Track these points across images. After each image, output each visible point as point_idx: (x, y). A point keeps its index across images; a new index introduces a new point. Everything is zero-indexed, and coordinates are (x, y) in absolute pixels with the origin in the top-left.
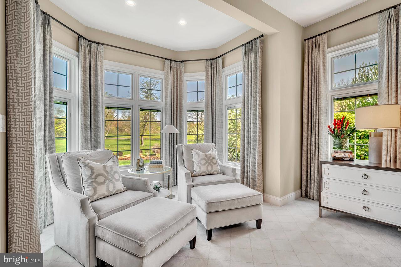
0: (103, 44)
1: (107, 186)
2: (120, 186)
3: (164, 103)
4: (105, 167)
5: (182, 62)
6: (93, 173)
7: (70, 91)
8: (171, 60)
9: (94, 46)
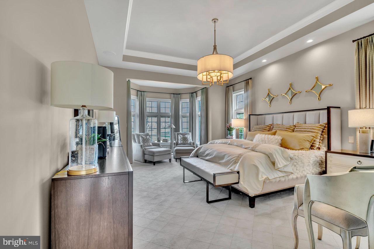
0: (146, 92)
1: (147, 143)
2: (151, 144)
3: (171, 114)
4: (147, 138)
5: (180, 94)
6: (143, 139)
7: (135, 111)
8: (174, 94)
9: (143, 93)
